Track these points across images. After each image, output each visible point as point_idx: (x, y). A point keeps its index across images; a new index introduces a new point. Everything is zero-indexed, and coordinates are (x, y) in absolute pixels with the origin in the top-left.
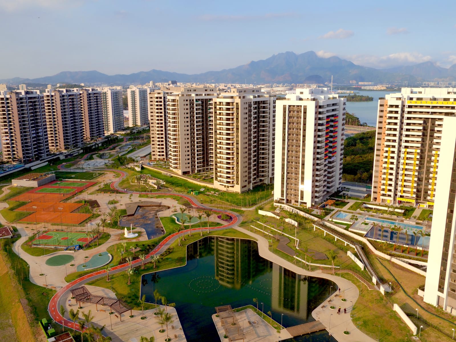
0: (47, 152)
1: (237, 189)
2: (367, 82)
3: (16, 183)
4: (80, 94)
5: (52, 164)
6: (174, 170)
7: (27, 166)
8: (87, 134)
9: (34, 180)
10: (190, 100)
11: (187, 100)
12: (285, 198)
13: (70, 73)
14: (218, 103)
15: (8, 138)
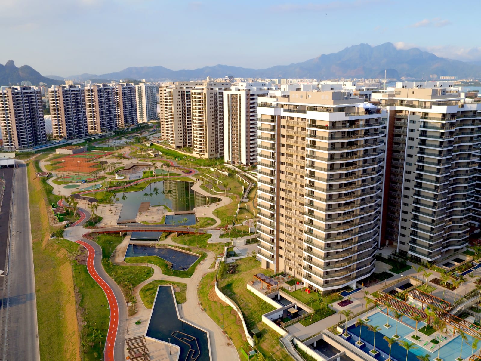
0: (86, 133)
1: (206, 156)
2: (449, 76)
3: (58, 151)
4: (117, 88)
5: (88, 142)
6: (171, 144)
7: (69, 142)
8: (122, 121)
9: (71, 149)
10: (182, 92)
11: (179, 92)
12: (231, 160)
13: (136, 68)
14: (194, 93)
15: (56, 121)
